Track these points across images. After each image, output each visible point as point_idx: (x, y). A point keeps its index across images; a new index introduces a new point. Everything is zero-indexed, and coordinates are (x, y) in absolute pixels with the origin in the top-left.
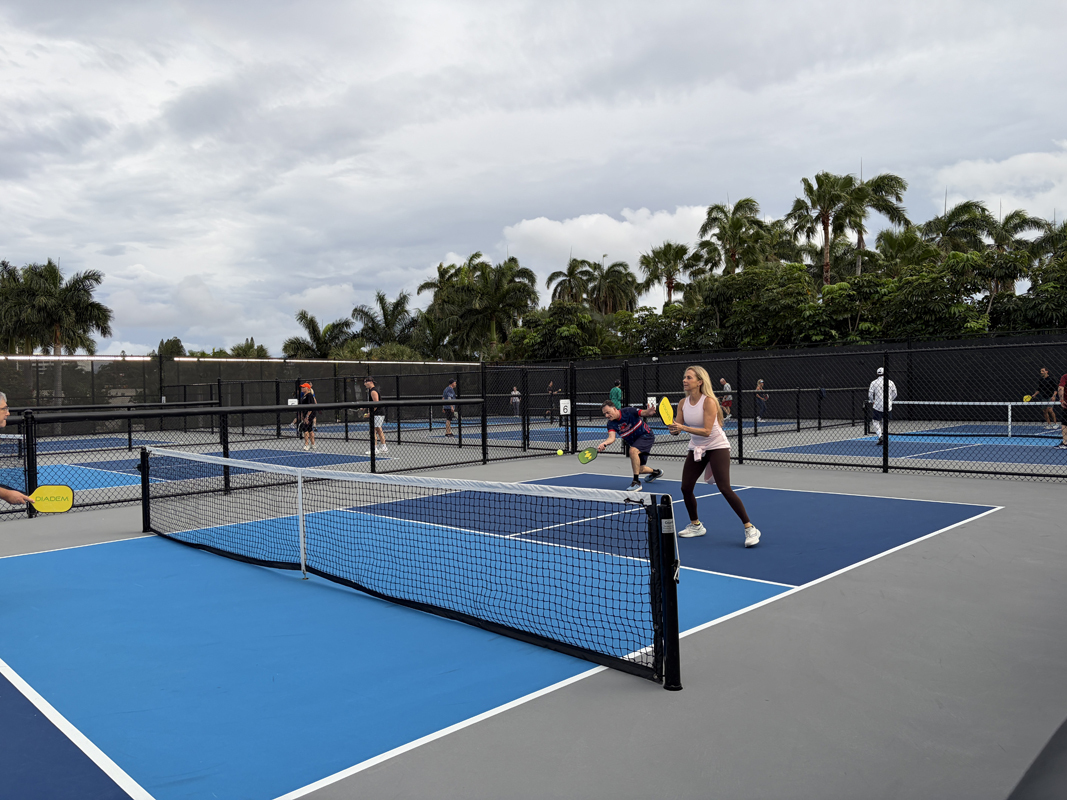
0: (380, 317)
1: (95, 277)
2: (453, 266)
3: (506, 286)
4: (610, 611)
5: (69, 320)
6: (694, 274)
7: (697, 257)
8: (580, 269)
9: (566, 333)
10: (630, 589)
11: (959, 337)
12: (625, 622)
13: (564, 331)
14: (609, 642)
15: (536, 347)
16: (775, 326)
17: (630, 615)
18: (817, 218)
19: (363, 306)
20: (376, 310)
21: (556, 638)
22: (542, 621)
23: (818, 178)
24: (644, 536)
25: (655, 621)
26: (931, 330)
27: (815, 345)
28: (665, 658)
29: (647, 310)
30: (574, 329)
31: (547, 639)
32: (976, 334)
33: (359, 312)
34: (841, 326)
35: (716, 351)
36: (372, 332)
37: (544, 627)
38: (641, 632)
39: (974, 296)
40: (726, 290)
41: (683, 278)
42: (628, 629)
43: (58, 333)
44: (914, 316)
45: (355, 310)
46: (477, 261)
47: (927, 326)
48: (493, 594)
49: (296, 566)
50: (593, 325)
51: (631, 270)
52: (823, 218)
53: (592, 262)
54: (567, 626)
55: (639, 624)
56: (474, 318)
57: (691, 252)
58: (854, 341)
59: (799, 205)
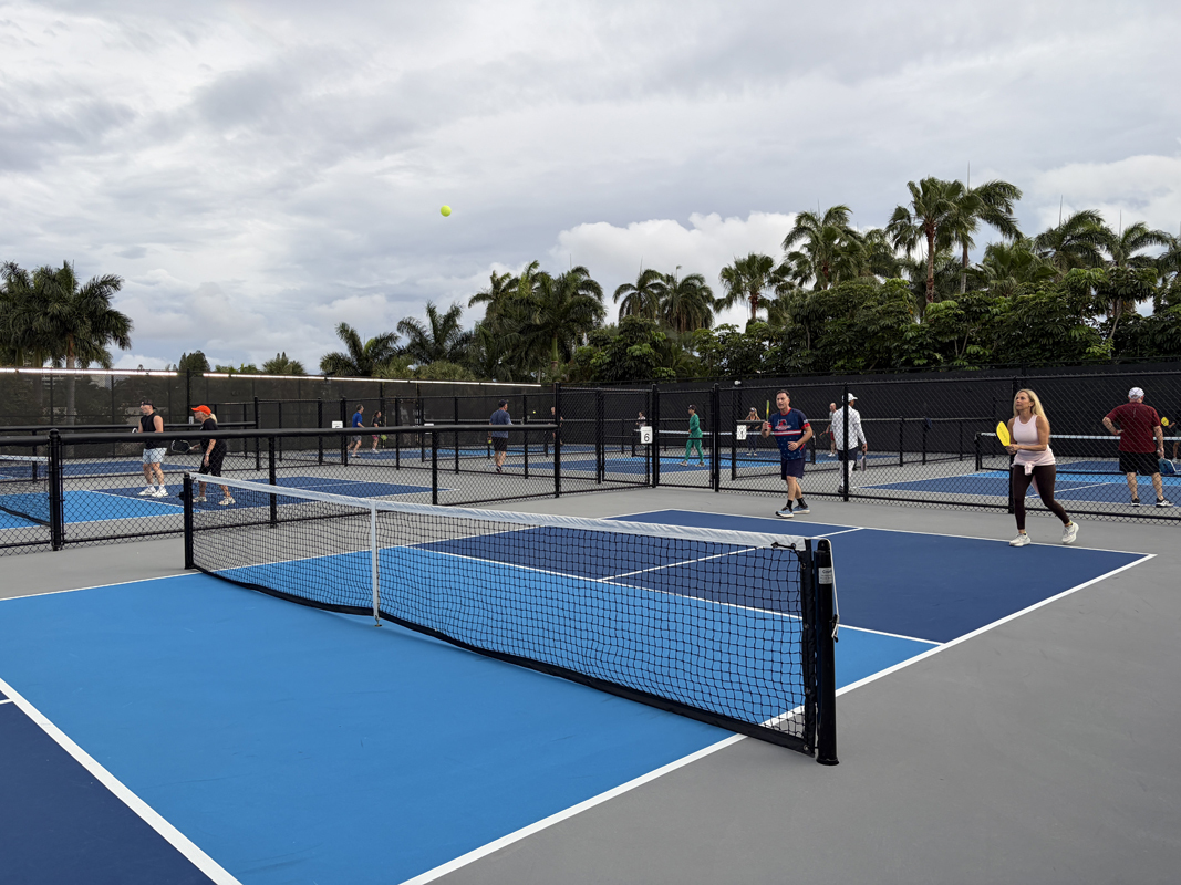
0: (429, 332)
1: (113, 283)
2: (508, 275)
3: (570, 300)
4: (751, 672)
5: (84, 330)
6: (780, 289)
7: (784, 270)
8: (651, 282)
9: (637, 353)
10: (777, 646)
11: (1080, 364)
12: (770, 685)
13: (636, 350)
14: (748, 707)
15: (604, 367)
16: (872, 348)
17: (777, 677)
18: (921, 228)
19: (410, 319)
20: (425, 323)
21: (682, 701)
22: (667, 681)
23: (922, 183)
24: (796, 587)
25: (807, 685)
26: (1048, 354)
27: (917, 369)
28: (818, 727)
29: (729, 328)
30: (646, 348)
31: (672, 702)
32: (1100, 361)
33: (406, 325)
34: (946, 349)
35: (805, 375)
36: (420, 349)
37: (669, 688)
38: (789, 697)
39: (1096, 317)
40: (817, 306)
41: (769, 293)
42: (772, 693)
43: (72, 344)
44: (1029, 340)
45: (401, 323)
46: (535, 271)
47: (1044, 350)
48: (606, 648)
49: (368, 611)
50: (667, 344)
51: (707, 284)
52: (927, 229)
53: (664, 274)
54: (698, 687)
55: (787, 688)
56: (533, 335)
57: (778, 264)
58: (960, 367)
59: (901, 213)
